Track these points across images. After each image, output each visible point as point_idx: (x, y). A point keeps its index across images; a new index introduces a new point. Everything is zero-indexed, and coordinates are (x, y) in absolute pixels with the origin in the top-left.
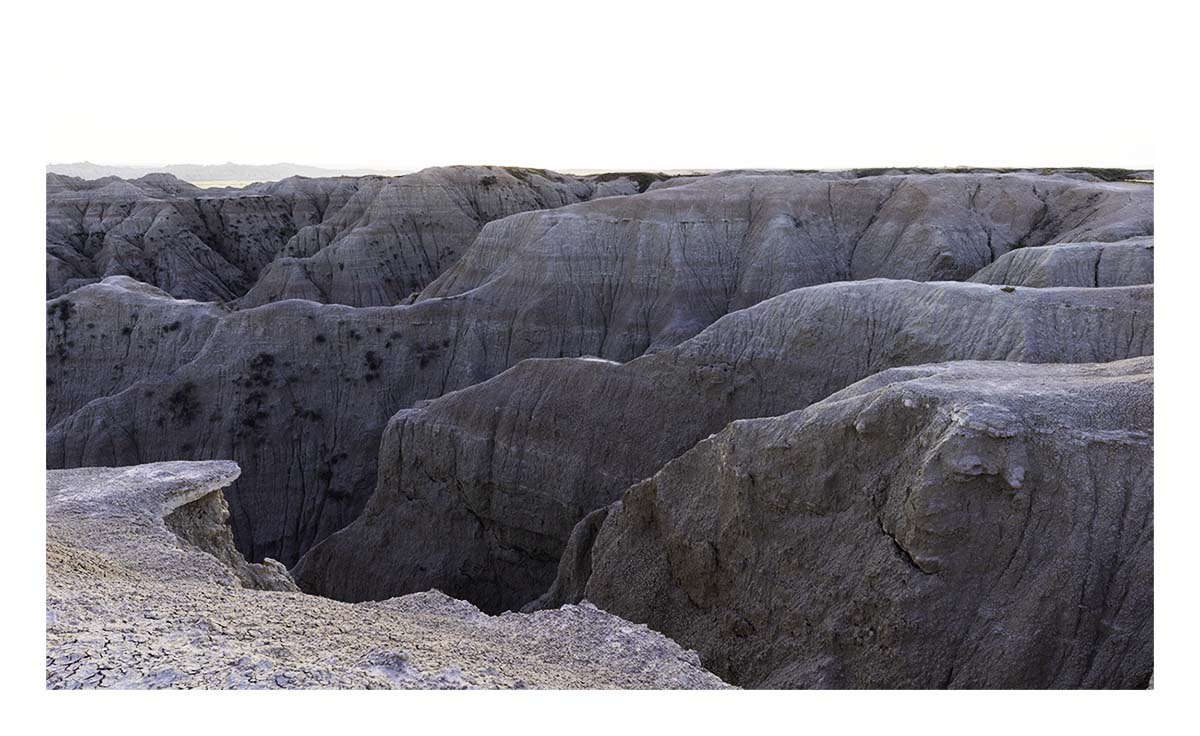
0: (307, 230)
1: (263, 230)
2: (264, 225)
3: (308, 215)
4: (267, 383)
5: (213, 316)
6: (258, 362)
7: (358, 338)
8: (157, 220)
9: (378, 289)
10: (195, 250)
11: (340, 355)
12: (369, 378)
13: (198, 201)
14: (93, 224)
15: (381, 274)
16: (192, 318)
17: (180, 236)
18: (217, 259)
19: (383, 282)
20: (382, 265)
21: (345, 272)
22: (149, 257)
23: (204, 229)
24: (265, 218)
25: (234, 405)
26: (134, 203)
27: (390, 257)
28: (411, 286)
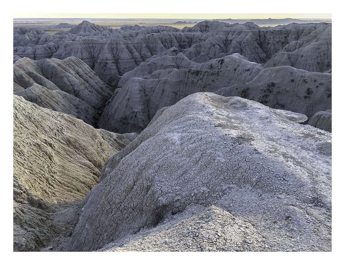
0: (293, 43)
1: (277, 42)
2: (278, 40)
3: (294, 37)
4: (270, 92)
5: (260, 68)
6: (270, 85)
7: (306, 82)
8: (247, 37)
9: (313, 66)
10: (255, 47)
11: (298, 87)
12: (306, 97)
13: (260, 31)
14: (230, 37)
15: (316, 60)
16: (254, 68)
17: (252, 42)
18: (260, 50)
19: (316, 63)
20: (318, 57)
21: (303, 58)
22: (241, 48)
23: (259, 40)
24: (279, 37)
25: (259, 97)
26: (242, 31)
27: (322, 54)
28: (327, 66)
